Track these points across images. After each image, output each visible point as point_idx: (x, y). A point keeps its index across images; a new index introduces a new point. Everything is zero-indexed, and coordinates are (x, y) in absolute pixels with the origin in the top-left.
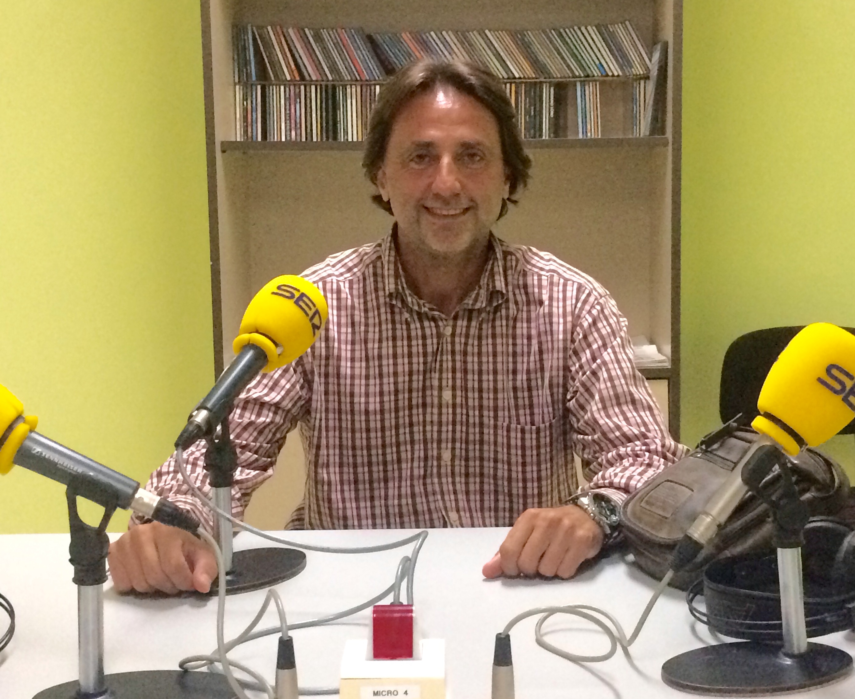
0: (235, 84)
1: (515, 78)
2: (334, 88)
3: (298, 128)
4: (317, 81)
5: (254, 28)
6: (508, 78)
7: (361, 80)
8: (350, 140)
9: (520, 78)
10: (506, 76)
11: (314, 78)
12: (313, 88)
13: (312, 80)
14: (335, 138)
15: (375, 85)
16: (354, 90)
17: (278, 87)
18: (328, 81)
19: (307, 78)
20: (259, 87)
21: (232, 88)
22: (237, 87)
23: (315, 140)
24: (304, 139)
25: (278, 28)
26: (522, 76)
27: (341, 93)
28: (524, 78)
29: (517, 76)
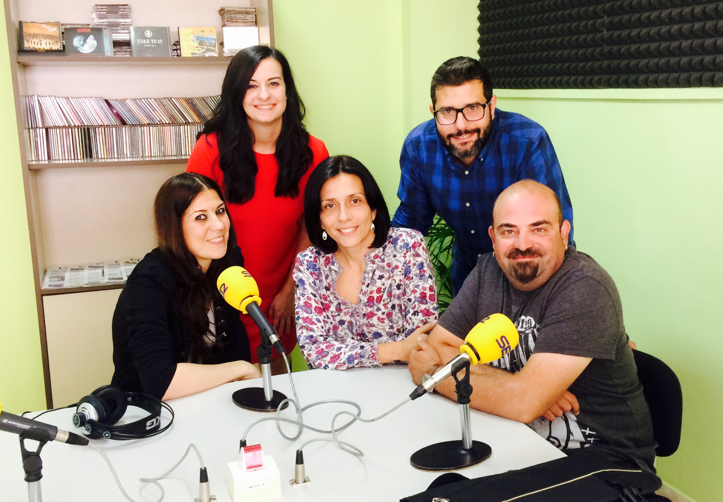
0: (29, 129)
1: (189, 123)
2: (88, 129)
3: (69, 152)
4: (78, 126)
5: (39, 97)
6: (186, 123)
7: (104, 125)
8: (100, 157)
9: (192, 123)
10: (184, 122)
11: (77, 125)
12: (76, 129)
13: (75, 126)
14: (91, 156)
15: (112, 127)
16: (100, 131)
17: (55, 130)
18: (85, 126)
19: (73, 125)
20: (44, 130)
21: (27, 130)
22: (31, 130)
23: (79, 158)
24: (73, 158)
25: (53, 97)
26: (193, 122)
27: (93, 132)
28: (195, 123)
29: (191, 122)
